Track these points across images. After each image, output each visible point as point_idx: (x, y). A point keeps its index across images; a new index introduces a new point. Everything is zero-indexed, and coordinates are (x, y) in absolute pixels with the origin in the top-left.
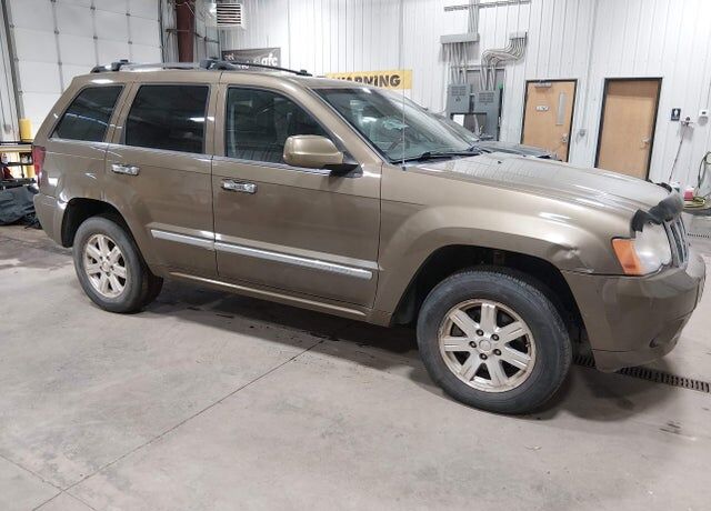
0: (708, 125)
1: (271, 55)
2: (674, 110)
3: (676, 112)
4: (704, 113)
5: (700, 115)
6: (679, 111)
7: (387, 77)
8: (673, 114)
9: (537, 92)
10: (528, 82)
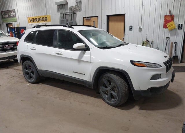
0: (142, 32)
1: (13, 12)
2: (130, 26)
3: (131, 27)
4: (140, 27)
5: (139, 28)
6: (132, 26)
7: (44, 18)
8: (130, 28)
9: (87, 21)
10: (84, 18)
